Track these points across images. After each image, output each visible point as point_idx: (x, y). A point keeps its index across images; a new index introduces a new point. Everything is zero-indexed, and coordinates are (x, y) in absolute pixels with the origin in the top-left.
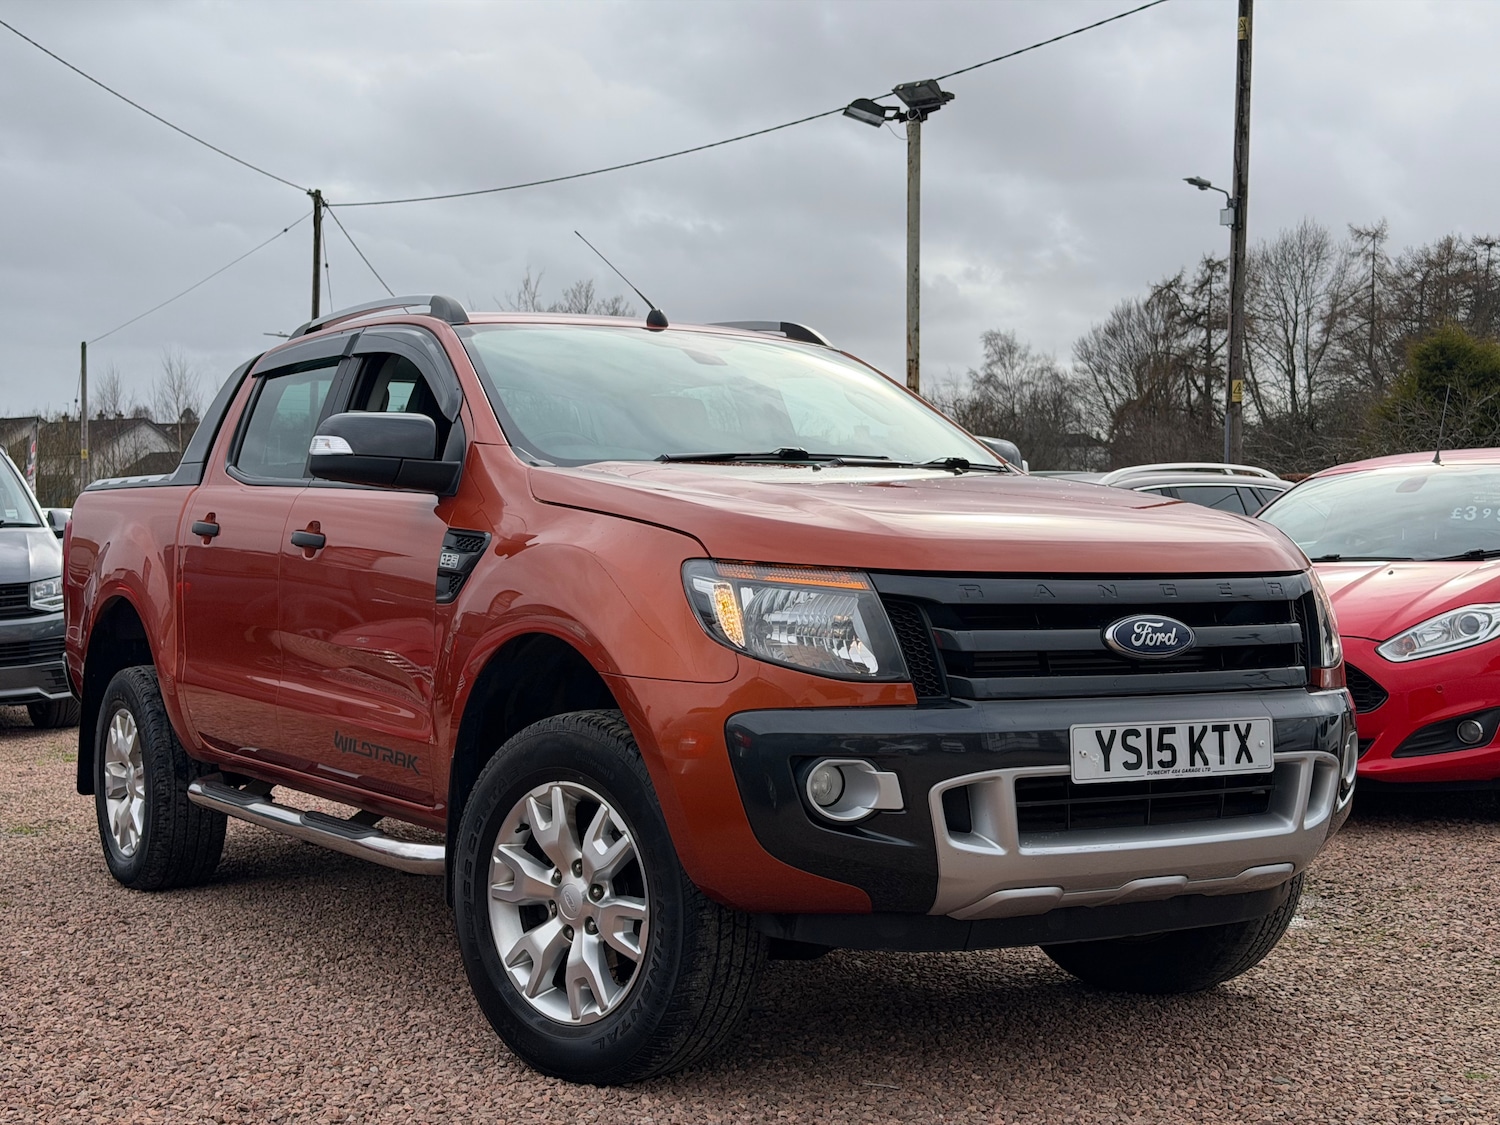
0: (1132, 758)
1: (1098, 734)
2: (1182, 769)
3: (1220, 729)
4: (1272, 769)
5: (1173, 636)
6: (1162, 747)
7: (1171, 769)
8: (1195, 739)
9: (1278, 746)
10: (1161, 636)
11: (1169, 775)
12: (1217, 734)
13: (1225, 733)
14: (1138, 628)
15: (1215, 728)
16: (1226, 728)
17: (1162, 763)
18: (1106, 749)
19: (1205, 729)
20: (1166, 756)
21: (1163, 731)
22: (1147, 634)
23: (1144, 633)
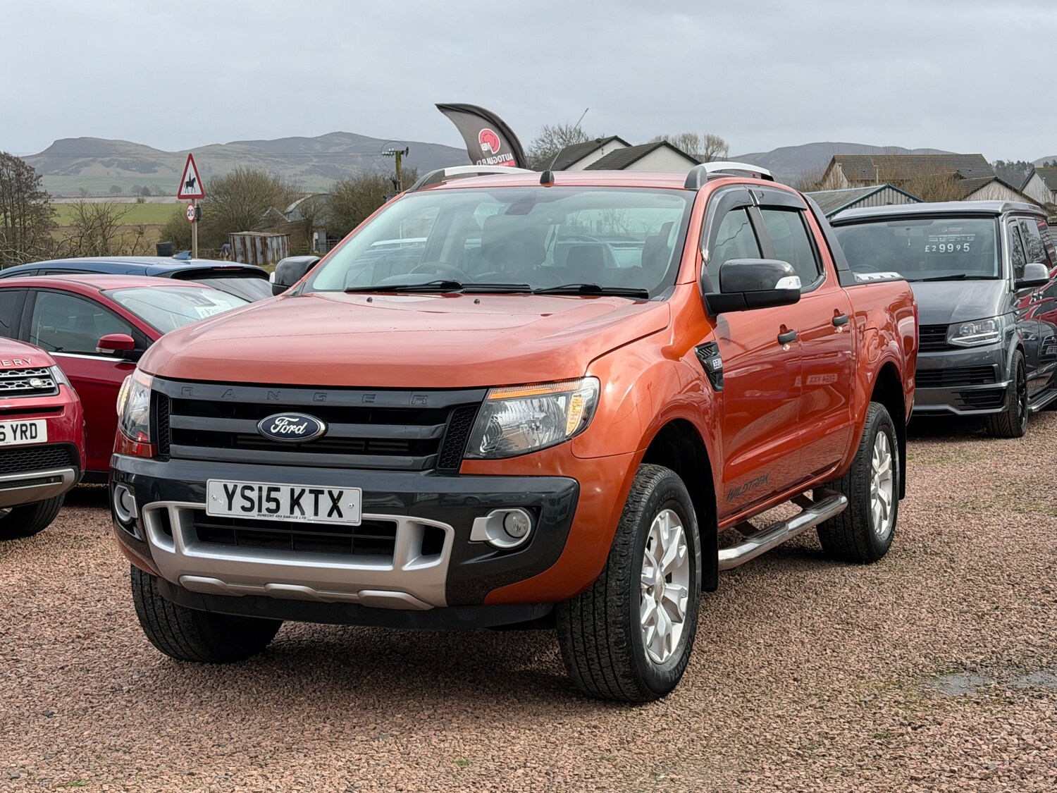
0: (248, 504)
1: (225, 487)
2: (284, 515)
3: (317, 493)
4: (359, 524)
5: (302, 428)
6: (269, 499)
7: (275, 514)
8: (295, 497)
9: (365, 509)
10: (292, 428)
11: (274, 518)
12: (313, 496)
13: (320, 496)
14: (279, 421)
15: (311, 491)
16: (322, 492)
17: (268, 510)
18: (230, 497)
19: (303, 491)
20: (273, 505)
21: (270, 490)
22: (283, 425)
23: (281, 425)
